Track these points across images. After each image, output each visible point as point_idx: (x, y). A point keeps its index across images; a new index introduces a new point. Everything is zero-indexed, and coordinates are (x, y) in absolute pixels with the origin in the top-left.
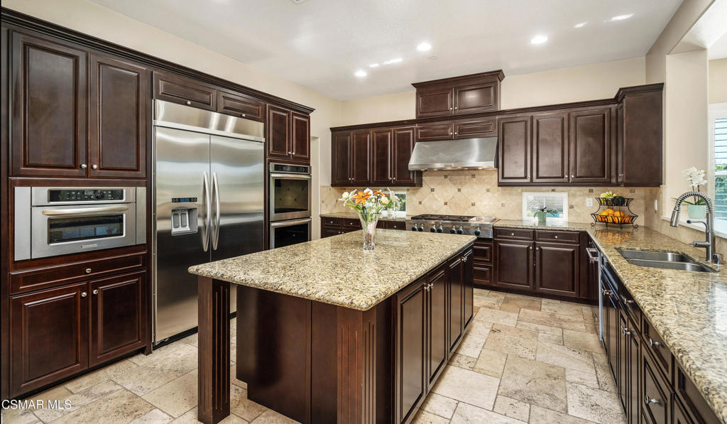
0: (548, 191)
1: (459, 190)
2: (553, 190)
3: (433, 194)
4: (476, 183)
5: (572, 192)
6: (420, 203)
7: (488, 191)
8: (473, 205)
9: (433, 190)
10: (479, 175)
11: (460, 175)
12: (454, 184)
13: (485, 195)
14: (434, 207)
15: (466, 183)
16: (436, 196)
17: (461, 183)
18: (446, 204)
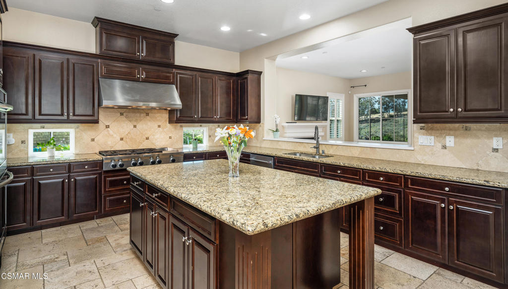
0: (198, 126)
1: (135, 126)
2: (201, 126)
3: (108, 131)
4: (150, 121)
5: (210, 127)
6: (93, 140)
7: (159, 126)
8: (147, 139)
9: (107, 127)
10: (152, 113)
11: (135, 112)
12: (130, 121)
13: (157, 130)
14: (109, 143)
15: (141, 120)
16: (111, 132)
17: (136, 120)
18: (122, 139)
